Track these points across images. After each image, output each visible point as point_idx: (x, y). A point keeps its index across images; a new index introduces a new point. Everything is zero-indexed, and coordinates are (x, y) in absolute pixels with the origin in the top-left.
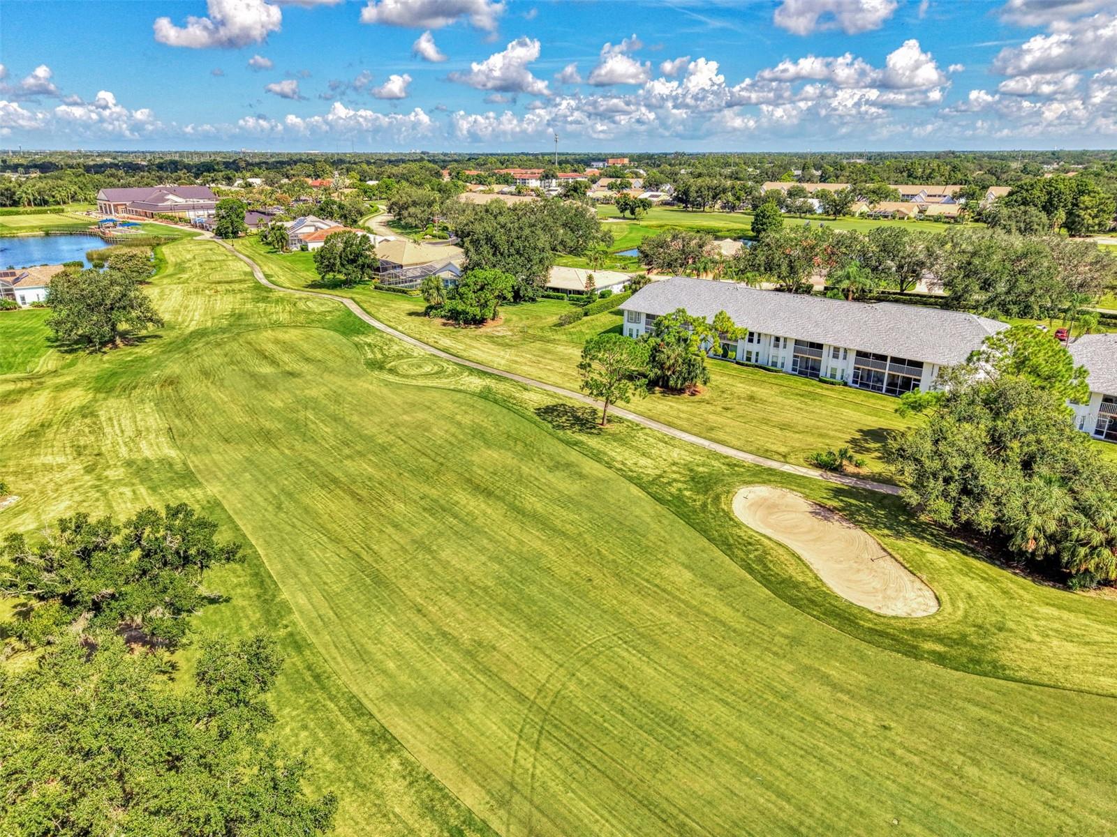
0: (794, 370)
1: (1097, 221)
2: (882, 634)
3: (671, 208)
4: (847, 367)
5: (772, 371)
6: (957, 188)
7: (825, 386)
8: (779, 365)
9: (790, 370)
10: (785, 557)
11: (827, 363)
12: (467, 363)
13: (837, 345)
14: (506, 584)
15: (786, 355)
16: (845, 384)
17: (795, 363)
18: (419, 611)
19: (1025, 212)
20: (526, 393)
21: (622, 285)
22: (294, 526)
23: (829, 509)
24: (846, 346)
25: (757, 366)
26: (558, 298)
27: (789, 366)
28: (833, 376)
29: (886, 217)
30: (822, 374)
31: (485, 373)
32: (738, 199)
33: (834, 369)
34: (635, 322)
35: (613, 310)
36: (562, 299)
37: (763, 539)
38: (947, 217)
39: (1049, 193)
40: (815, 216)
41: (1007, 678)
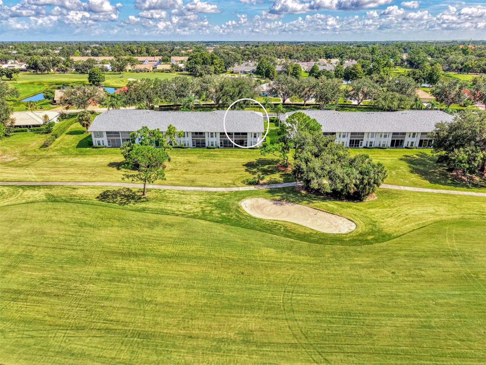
0: (193, 146)
1: (220, 69)
2: (354, 240)
3: (25, 73)
4: (217, 140)
5: (185, 148)
6: (160, 58)
7: (210, 150)
8: (187, 145)
9: (192, 146)
10: (293, 226)
11: (208, 140)
12: (10, 184)
13: (212, 131)
14: (211, 297)
15: (189, 140)
16: (218, 148)
17: (193, 142)
18: (191, 337)
19: (205, 67)
20: (76, 191)
21: (56, 118)
22: (33, 337)
23: (279, 200)
24: (215, 131)
25: (176, 147)
26: (23, 131)
27: (191, 145)
28: (212, 145)
29: (141, 71)
30: (207, 145)
31: (34, 186)
32: (67, 66)
33: (212, 142)
34: (101, 137)
35: (66, 132)
36: (26, 131)
37: (277, 222)
38: (166, 70)
39: (203, 59)
40: (108, 73)
41: (395, 238)
